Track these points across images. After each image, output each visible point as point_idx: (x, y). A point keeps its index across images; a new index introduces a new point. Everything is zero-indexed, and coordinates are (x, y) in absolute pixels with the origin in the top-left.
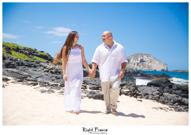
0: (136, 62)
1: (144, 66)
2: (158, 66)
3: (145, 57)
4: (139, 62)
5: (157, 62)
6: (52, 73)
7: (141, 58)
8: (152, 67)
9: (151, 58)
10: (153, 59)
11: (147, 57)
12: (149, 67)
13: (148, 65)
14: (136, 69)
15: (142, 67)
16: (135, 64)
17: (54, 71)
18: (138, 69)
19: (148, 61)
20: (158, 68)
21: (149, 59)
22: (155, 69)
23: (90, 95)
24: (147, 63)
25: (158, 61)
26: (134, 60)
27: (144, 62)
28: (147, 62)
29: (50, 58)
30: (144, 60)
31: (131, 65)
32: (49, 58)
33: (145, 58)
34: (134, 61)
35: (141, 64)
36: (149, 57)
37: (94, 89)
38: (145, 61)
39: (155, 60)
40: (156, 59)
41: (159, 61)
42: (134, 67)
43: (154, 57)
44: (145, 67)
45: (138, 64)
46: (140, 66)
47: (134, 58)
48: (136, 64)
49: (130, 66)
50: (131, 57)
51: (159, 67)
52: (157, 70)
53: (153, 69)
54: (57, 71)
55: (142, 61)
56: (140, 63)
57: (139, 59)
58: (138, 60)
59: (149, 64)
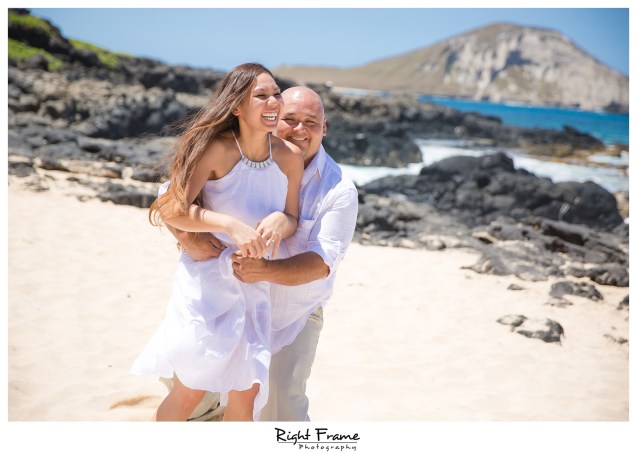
0: (489, 63)
1: (524, 84)
2: (590, 88)
3: (532, 39)
4: (500, 63)
5: (587, 68)
6: (53, 113)
7: (513, 45)
8: (560, 91)
9: (561, 47)
10: (568, 50)
11: (543, 39)
12: (548, 89)
13: (543, 80)
14: (486, 98)
15: (513, 87)
16: (479, 74)
17: (59, 106)
18: (496, 97)
19: (545, 60)
20: (589, 97)
21: (548, 53)
22: (575, 100)
23: (108, 195)
24: (538, 72)
25: (591, 63)
26: (475, 53)
27: (527, 68)
28: (537, 65)
29: (59, 42)
30: (526, 54)
31: (461, 79)
32: (54, 40)
33: (531, 45)
34: (478, 61)
35: (510, 75)
36: (551, 44)
37: (146, 179)
38: (528, 62)
39: (578, 55)
40: (585, 53)
41: (597, 61)
42: (476, 89)
43: (573, 45)
44: (528, 90)
45: (494, 74)
46: (503, 85)
47: (479, 43)
48: (486, 75)
49: (457, 85)
50: (462, 40)
51: (594, 93)
52: (587, 106)
53: (568, 99)
54: (75, 106)
55: (515, 59)
56: (504, 69)
57: (503, 51)
58: (495, 56)
59: (551, 76)
